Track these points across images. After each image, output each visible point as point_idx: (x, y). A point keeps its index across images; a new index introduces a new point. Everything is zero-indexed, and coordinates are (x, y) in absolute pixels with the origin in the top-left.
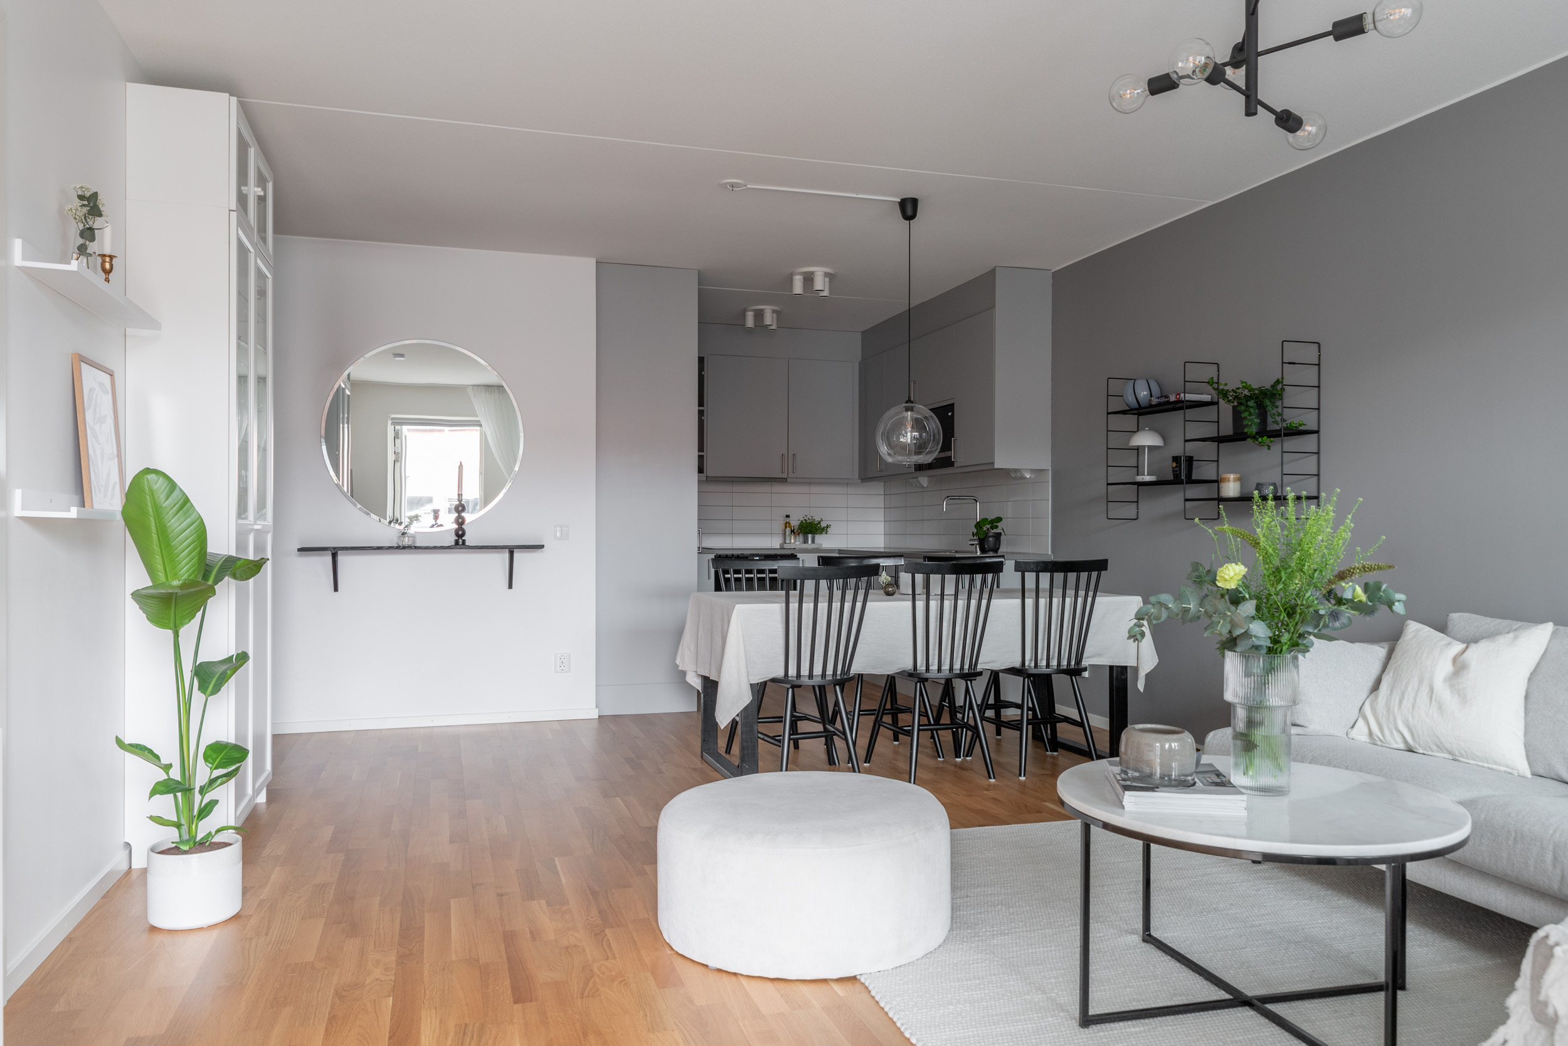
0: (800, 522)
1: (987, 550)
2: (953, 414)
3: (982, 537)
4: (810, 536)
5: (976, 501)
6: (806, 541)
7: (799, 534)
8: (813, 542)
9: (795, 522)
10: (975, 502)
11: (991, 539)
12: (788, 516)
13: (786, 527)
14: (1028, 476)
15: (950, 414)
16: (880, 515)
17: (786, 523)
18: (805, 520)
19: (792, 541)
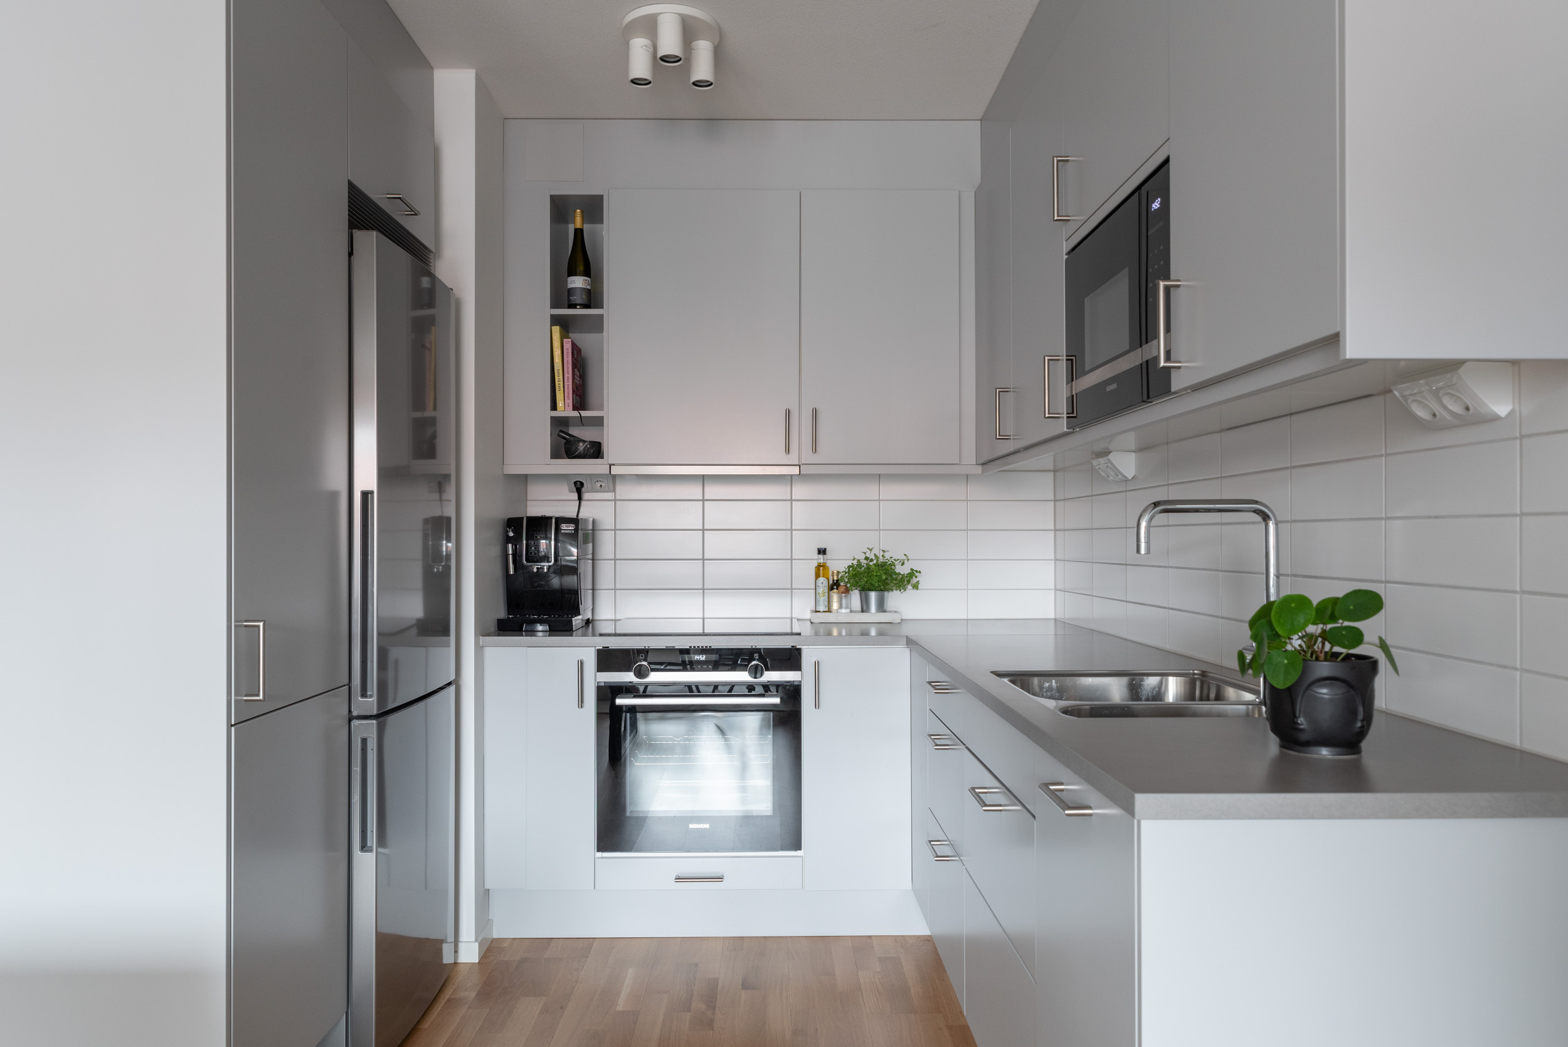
0: (855, 562)
1: (1303, 737)
2: (1166, 205)
3: (1281, 684)
4: (873, 595)
5: (1266, 518)
6: (865, 608)
7: (847, 591)
8: (881, 607)
9: (838, 565)
10: (1258, 518)
11: (1324, 691)
12: (822, 552)
13: (817, 576)
14: (1502, 409)
15: (1156, 205)
16: (1045, 545)
17: (819, 566)
18: (867, 558)
19: (835, 606)
